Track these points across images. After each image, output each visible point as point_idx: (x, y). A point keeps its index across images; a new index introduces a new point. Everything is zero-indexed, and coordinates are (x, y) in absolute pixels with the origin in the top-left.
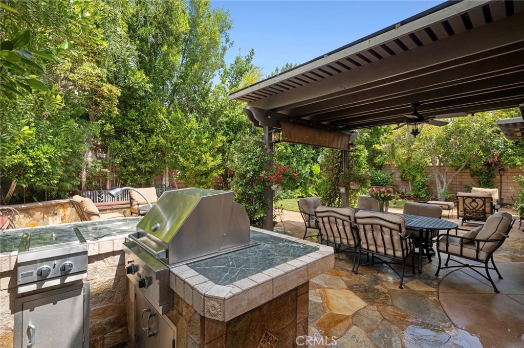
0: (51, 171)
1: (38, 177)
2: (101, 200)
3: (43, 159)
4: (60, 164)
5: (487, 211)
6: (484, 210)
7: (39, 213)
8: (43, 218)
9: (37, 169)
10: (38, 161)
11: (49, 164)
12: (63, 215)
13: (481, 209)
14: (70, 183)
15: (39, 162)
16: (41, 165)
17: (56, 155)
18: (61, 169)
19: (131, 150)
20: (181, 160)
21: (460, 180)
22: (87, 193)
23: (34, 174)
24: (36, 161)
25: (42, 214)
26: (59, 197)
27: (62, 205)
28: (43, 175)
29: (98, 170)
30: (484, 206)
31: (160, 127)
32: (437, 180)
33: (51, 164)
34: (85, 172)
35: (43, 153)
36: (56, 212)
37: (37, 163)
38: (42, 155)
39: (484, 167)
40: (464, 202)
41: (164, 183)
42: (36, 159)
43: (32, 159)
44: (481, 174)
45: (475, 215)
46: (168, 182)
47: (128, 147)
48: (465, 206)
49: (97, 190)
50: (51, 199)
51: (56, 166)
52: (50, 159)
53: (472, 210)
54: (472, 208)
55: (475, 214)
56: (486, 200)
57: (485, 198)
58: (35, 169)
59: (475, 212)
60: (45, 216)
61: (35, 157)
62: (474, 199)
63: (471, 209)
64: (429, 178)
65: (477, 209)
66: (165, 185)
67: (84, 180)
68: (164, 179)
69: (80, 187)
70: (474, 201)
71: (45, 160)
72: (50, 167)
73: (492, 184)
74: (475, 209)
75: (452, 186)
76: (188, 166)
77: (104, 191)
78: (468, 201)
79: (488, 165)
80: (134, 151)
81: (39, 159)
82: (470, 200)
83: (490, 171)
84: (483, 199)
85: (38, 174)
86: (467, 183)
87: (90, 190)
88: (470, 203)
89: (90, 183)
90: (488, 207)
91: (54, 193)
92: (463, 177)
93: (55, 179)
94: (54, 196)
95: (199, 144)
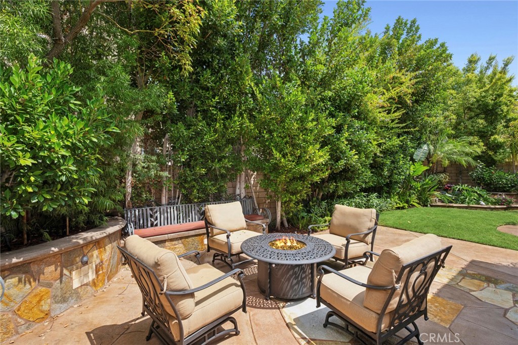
0: (75, 177)
1: (48, 192)
2: (155, 223)
3: (57, 149)
4: (95, 163)
7: (52, 268)
8: (62, 275)
9: (44, 173)
10: (46, 153)
11: (71, 162)
12: (98, 261)
14: (110, 198)
15: (49, 156)
16: (53, 162)
17: (88, 142)
18: (96, 171)
19: (202, 139)
20: (277, 155)
22: (133, 212)
23: (37, 186)
24: (42, 154)
25: (59, 269)
26: (90, 226)
27: (98, 243)
28: (59, 186)
29: (153, 173)
31: (245, 103)
33: (76, 163)
34: (130, 178)
35: (59, 136)
36: (85, 259)
37: (43, 158)
38: (55, 140)
41: (238, 192)
42: (41, 148)
43: (32, 148)
46: (243, 191)
47: (198, 134)
49: (148, 206)
50: (76, 230)
51: (87, 166)
52: (73, 148)
58: (39, 172)
60: (65, 272)
61: (38, 143)
66: (239, 195)
67: (129, 190)
68: (238, 186)
69: (123, 203)
71: (64, 152)
72: (73, 168)
76: (286, 166)
77: (158, 208)
80: (205, 142)
81: (50, 149)
85: (47, 184)
87: (138, 207)
89: (139, 195)
91: (82, 218)
93: (84, 195)
94: (82, 224)
95: (304, 130)
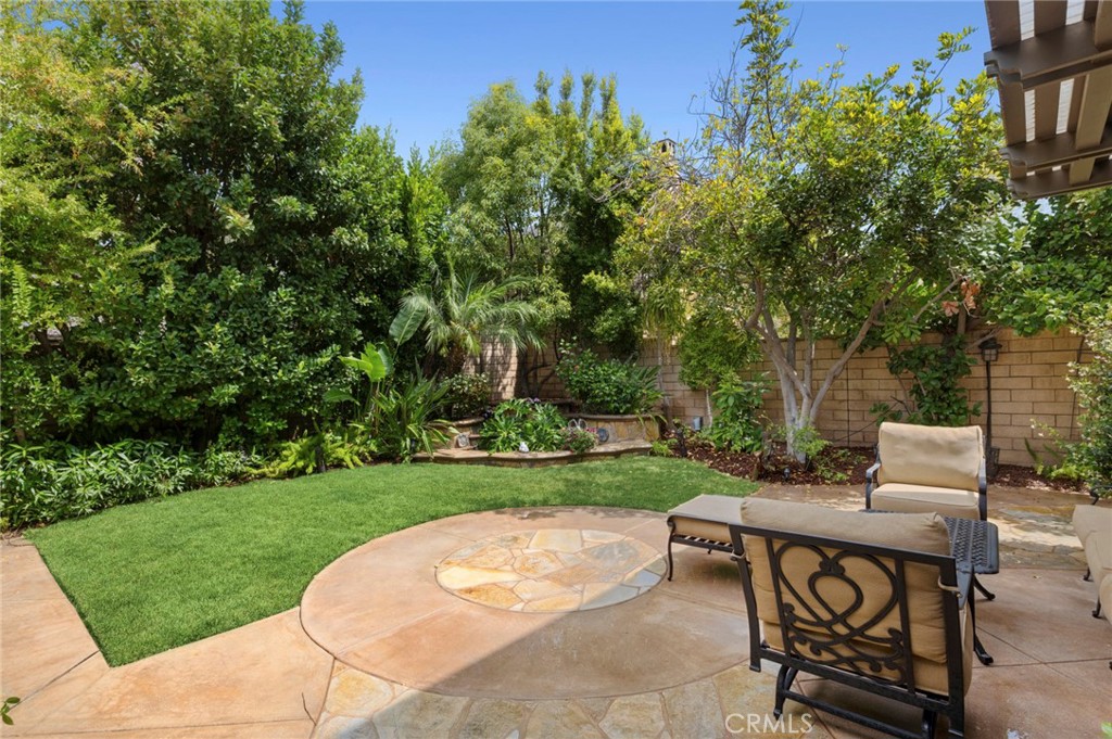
5: (918, 648)
6: (901, 638)
13: (879, 631)
21: (858, 384)
30: (896, 612)
32: (785, 389)
39: (931, 337)
40: (777, 574)
44: (923, 361)
45: (850, 661)
48: (788, 598)
53: (829, 625)
54: (826, 616)
55: (845, 652)
56: (913, 575)
57: (902, 557)
59: (848, 641)
62: (831, 553)
63: (820, 622)
64: (763, 380)
65: (857, 621)
70: (831, 569)
73: (960, 395)
74: (842, 618)
75: (835, 405)
78: (798, 564)
79: (946, 327)
82: (812, 561)
83: (952, 349)
84: (891, 566)
86: (882, 395)
88: (812, 583)
90: (922, 622)
92: (866, 372)
